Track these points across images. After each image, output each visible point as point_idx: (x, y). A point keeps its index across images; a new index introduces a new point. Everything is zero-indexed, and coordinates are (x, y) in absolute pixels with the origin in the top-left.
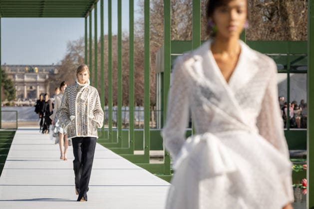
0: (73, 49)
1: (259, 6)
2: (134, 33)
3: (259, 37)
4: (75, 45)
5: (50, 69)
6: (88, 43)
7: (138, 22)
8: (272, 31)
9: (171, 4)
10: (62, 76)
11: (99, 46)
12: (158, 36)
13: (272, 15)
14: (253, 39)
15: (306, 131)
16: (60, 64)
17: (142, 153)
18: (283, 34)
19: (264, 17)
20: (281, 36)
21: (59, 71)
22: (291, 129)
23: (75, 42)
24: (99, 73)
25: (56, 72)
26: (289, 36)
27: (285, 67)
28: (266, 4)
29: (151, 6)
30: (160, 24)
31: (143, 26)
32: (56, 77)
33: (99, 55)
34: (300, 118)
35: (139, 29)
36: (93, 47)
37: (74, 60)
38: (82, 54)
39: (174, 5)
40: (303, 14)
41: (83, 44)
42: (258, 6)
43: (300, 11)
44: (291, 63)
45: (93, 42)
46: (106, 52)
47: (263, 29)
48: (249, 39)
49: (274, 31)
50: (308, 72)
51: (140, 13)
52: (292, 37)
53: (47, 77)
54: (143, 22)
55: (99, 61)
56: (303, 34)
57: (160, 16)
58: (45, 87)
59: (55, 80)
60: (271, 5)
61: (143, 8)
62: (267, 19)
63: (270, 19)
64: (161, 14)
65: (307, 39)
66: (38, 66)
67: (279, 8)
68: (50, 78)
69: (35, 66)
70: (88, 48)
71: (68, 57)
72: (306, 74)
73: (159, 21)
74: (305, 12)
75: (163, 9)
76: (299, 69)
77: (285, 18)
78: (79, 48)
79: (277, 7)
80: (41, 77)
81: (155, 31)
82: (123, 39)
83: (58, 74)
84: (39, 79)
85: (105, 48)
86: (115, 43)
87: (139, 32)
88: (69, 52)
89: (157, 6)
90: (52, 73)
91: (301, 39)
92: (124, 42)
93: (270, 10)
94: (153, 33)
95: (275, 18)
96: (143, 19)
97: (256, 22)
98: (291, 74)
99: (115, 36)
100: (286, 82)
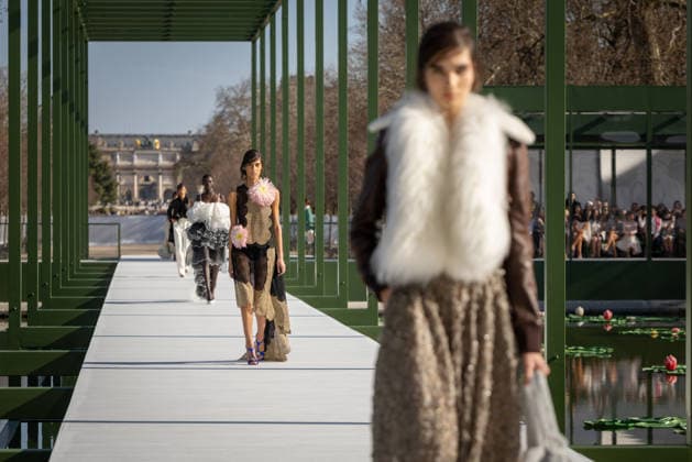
0: (227, 102)
1: (592, 18)
2: (349, 71)
3: (592, 78)
4: (233, 95)
5: (184, 142)
6: (258, 91)
7: (355, 51)
8: (617, 66)
9: (420, 14)
10: (207, 157)
11: (280, 97)
12: (395, 77)
13: (616, 35)
14: (580, 84)
15: (684, 263)
16: (204, 132)
17: (364, 305)
18: (637, 73)
19: (600, 41)
20: (633, 76)
21: (201, 147)
22: (654, 259)
23: (232, 89)
24: (279, 150)
25: (195, 148)
26: (650, 76)
27: (643, 137)
28: (605, 15)
29: (381, 18)
30: (397, 54)
31: (366, 57)
32: (195, 158)
33: (280, 115)
34: (671, 237)
35: (356, 62)
36: (268, 100)
37: (229, 126)
38: (246, 113)
39: (426, 16)
40: (677, 33)
41: (249, 94)
42: (588, 18)
43: (672, 29)
44: (655, 130)
45: (268, 90)
46: (293, 109)
47: (599, 64)
48: (572, 82)
49: (621, 67)
50: (688, 146)
51: (360, 32)
52: (656, 78)
53: (178, 157)
54: (366, 50)
55: (279, 126)
56: (676, 73)
57: (397, 38)
58: (174, 177)
59: (193, 164)
60: (615, 17)
61: (365, 22)
62: (607, 44)
63: (612, 43)
64: (400, 34)
65: (685, 83)
66: (159, 137)
67: (629, 21)
68: (183, 159)
69: (154, 137)
70: (258, 103)
71: (219, 118)
72: (683, 152)
73: (397, 49)
74: (681, 29)
75: (404, 25)
76: (669, 140)
77: (643, 41)
78: (240, 100)
79: (626, 21)
80: (166, 158)
81: (388, 69)
82: (326, 83)
83: (198, 152)
84: (162, 162)
85: (290, 101)
86: (310, 90)
87: (357, 69)
88: (221, 109)
89: (391, 18)
90: (187, 151)
91: (674, 83)
92: (328, 89)
93: (613, 27)
94: (384, 72)
95: (622, 41)
96: (366, 45)
97: (585, 48)
98: (654, 152)
99: (311, 77)
100: (645, 166)
